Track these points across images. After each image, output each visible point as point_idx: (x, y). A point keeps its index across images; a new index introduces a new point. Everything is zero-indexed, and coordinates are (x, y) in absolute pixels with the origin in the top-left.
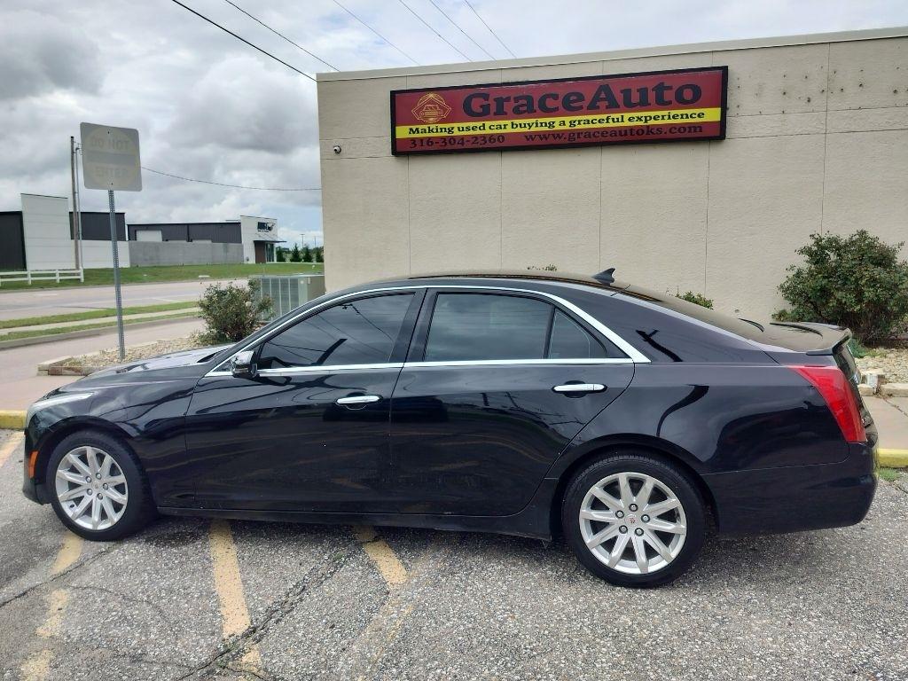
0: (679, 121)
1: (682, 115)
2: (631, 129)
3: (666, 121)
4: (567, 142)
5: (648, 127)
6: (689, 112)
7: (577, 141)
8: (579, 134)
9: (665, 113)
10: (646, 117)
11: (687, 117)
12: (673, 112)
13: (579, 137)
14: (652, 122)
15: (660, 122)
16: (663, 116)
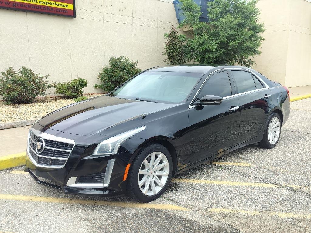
0: (59, 7)
1: (60, 5)
2: (41, 6)
3: (54, 6)
4: (12, 7)
5: (48, 7)
6: (63, 4)
7: (17, 7)
8: (18, 4)
9: (54, 2)
10: (46, 2)
11: (62, 6)
12: (57, 3)
13: (18, 6)
14: (49, 5)
15: (52, 6)
16: (53, 4)
